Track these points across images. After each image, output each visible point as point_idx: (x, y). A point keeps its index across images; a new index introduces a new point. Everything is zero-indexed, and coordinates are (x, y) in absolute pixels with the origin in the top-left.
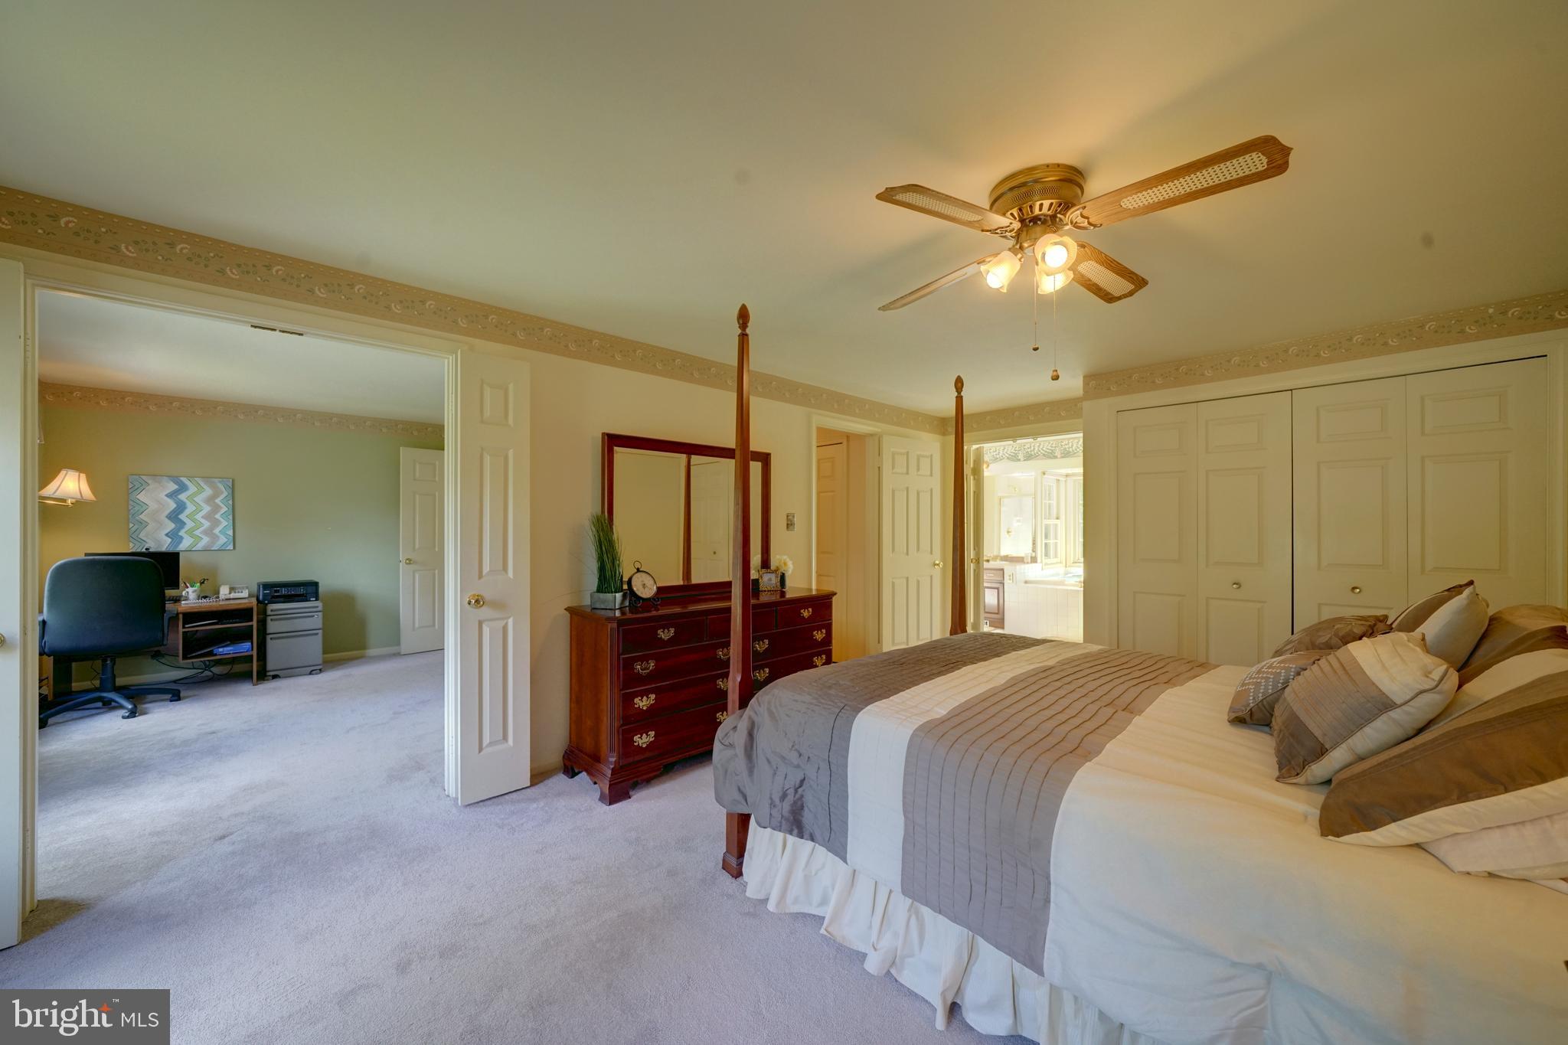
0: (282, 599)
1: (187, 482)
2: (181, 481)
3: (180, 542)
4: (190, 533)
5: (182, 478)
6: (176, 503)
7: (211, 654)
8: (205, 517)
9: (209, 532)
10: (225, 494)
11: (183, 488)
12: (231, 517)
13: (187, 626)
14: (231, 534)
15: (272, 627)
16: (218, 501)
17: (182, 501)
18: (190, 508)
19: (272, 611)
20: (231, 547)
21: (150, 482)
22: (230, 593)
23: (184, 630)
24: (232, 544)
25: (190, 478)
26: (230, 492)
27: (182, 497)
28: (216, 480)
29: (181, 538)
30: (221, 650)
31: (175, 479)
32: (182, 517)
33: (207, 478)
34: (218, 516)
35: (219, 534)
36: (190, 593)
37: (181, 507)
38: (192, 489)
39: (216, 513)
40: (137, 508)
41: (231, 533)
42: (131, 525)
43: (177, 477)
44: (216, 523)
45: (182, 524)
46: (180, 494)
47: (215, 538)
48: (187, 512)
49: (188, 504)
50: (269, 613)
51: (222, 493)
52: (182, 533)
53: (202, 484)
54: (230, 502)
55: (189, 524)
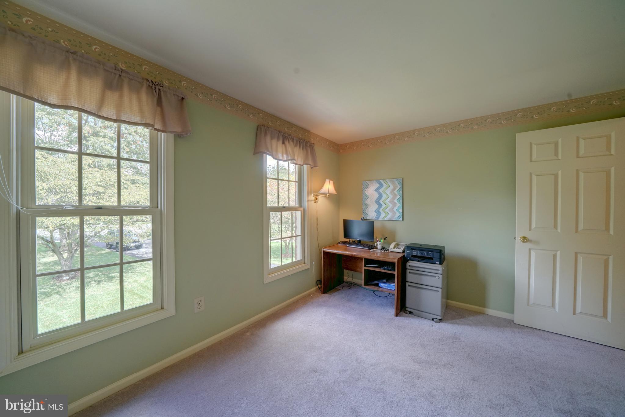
0: (417, 259)
1: (383, 182)
2: (381, 182)
3: (380, 215)
4: (384, 210)
5: (381, 181)
6: (379, 194)
7: (377, 285)
8: (390, 202)
9: (392, 210)
10: (399, 187)
11: (381, 185)
12: (401, 201)
13: (367, 266)
14: (402, 212)
15: (410, 277)
16: (395, 192)
17: (381, 193)
18: (384, 196)
19: (409, 266)
20: (401, 219)
21: (369, 184)
22: (394, 248)
23: (366, 268)
24: (402, 217)
25: (384, 179)
26: (401, 185)
27: (381, 191)
28: (395, 180)
29: (380, 213)
30: (382, 284)
31: (378, 181)
32: (381, 201)
33: (391, 179)
34: (395, 201)
35: (396, 211)
36: (378, 245)
37: (380, 196)
38: (385, 186)
39: (394, 199)
40: (365, 198)
41: (401, 210)
42: (363, 206)
43: (379, 180)
44: (394, 205)
45: (380, 205)
46: (380, 189)
47: (394, 213)
48: (383, 199)
49: (383, 194)
50: (408, 267)
51: (397, 187)
52: (381, 211)
53: (389, 183)
54: (401, 192)
55: (384, 206)
